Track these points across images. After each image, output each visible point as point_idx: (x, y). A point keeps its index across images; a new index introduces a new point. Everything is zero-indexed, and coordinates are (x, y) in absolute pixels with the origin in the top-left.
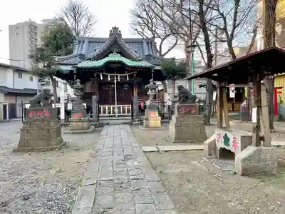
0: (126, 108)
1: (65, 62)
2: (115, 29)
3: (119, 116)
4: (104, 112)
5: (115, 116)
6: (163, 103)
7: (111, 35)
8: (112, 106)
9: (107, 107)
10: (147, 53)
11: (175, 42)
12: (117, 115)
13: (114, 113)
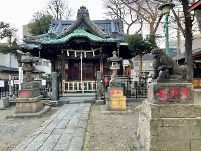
0: (92, 83)
1: (36, 41)
2: (83, 8)
3: (85, 92)
4: (71, 88)
5: (81, 92)
6: (130, 79)
7: (79, 14)
8: (78, 83)
9: (73, 83)
10: (113, 31)
11: (140, 28)
12: (83, 91)
13: (80, 89)
